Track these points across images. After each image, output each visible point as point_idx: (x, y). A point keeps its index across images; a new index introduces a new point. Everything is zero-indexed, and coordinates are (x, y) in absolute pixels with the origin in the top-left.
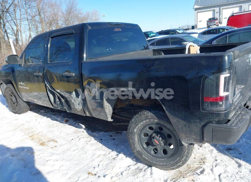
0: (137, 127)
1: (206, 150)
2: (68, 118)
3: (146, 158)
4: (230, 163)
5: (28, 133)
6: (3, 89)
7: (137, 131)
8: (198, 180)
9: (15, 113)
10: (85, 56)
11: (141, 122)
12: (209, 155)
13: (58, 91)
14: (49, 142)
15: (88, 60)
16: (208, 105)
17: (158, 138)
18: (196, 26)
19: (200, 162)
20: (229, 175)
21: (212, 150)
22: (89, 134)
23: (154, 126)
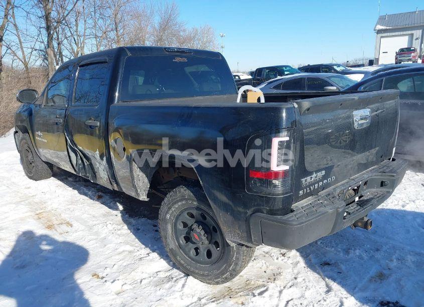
0: (171, 212)
1: (288, 262)
2: (103, 193)
3: (182, 262)
4: (315, 284)
5: (36, 209)
6: (18, 139)
7: (170, 218)
8: (251, 304)
9: (31, 178)
10: (117, 94)
11: (175, 203)
12: (290, 270)
13: (81, 148)
14: (60, 225)
15: (121, 103)
16: (255, 183)
17: (198, 230)
18: (377, 60)
19: (269, 279)
20: (305, 303)
21: (298, 263)
22: (123, 220)
23: (194, 212)
